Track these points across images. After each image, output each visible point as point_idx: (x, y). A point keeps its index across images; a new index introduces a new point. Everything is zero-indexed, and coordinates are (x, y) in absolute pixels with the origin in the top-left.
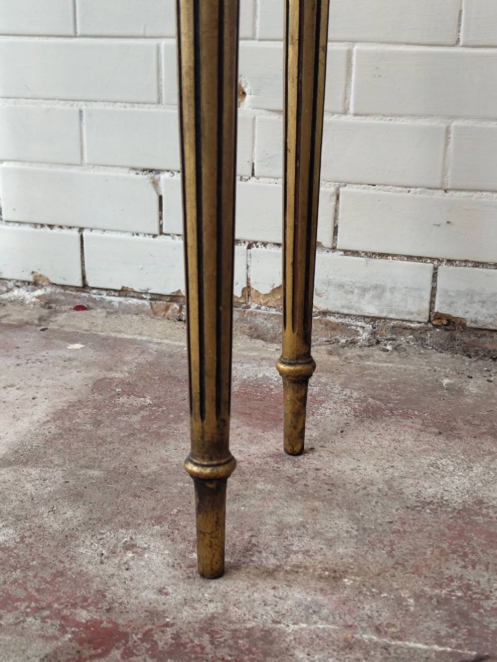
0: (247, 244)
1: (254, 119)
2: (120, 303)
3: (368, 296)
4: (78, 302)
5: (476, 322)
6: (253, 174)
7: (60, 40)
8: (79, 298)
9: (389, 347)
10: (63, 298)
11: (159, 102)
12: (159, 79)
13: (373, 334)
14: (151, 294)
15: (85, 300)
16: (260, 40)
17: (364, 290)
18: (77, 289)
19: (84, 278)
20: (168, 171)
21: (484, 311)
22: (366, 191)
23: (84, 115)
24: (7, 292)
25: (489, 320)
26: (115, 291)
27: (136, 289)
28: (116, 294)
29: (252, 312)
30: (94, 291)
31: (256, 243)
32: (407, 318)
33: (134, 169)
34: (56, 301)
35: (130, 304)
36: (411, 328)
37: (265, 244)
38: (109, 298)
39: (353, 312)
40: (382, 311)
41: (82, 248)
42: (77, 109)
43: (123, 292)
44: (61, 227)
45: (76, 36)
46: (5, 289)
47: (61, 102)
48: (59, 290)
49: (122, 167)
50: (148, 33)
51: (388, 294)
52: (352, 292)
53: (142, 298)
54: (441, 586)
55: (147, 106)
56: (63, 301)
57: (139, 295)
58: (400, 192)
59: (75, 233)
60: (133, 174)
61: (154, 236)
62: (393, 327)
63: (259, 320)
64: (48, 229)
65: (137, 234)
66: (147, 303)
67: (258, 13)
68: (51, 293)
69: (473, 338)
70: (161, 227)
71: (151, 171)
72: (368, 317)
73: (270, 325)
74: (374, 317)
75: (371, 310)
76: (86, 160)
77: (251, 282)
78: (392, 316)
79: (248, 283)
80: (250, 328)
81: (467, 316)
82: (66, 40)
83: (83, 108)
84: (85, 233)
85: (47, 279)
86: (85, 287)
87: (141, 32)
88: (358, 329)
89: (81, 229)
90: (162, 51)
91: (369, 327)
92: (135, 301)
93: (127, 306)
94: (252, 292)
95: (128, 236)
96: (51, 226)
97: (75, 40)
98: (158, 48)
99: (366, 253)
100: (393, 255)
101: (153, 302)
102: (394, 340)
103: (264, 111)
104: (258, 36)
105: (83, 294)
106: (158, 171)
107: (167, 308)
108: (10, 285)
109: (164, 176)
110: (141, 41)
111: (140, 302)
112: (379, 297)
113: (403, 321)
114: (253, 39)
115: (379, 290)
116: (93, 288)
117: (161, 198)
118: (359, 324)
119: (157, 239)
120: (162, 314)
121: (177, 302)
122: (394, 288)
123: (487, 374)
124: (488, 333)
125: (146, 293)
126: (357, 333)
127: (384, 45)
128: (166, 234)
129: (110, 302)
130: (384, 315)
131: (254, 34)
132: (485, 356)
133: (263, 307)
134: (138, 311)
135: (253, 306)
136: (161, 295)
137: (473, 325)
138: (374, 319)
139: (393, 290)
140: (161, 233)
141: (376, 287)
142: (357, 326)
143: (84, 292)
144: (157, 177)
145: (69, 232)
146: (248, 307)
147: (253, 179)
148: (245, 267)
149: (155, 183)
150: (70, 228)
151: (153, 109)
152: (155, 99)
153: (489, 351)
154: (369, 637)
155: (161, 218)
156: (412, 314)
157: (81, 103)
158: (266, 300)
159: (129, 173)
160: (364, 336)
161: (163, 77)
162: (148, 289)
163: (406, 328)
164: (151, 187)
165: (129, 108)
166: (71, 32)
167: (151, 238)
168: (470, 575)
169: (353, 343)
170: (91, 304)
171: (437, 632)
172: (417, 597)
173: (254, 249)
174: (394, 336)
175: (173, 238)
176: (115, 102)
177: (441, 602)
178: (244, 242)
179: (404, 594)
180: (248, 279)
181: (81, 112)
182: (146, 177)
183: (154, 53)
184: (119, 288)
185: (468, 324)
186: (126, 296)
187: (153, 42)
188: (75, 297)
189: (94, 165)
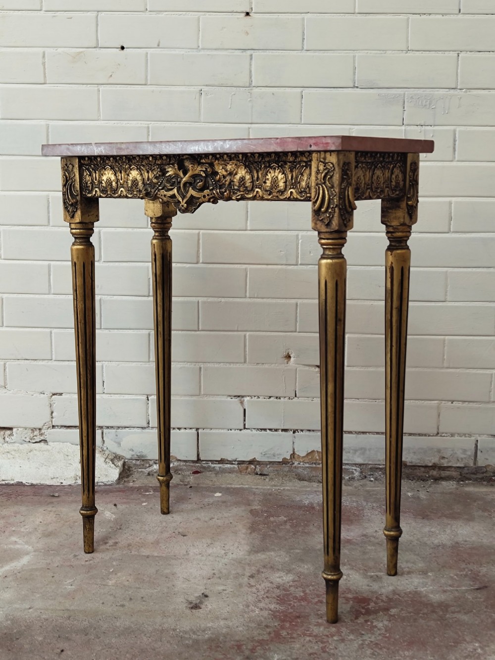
0: (293, 431)
1: (296, 369)
2: (220, 467)
3: (358, 453)
4: (194, 469)
5: (411, 463)
6: (296, 396)
7: (189, 332)
8: (195, 467)
9: (372, 479)
10: (185, 467)
11: (245, 362)
12: (245, 351)
13: (361, 472)
14: (238, 461)
15: (199, 467)
16: (299, 332)
17: (355, 451)
18: (193, 462)
19: (198, 455)
20: (249, 396)
21: (415, 457)
22: (354, 402)
23: (202, 370)
24: (149, 467)
25: (418, 461)
26: (216, 461)
27: (229, 459)
28: (217, 463)
29: (295, 466)
30: (204, 462)
31: (297, 430)
32: (378, 463)
33: (230, 396)
34: (181, 470)
35: (226, 468)
36: (380, 468)
37: (302, 431)
38: (213, 465)
39: (350, 462)
40: (365, 461)
41: (198, 439)
42: (199, 367)
43: (222, 461)
44: (185, 429)
45: (198, 330)
46: (148, 465)
47: (188, 364)
48: (182, 463)
49: (223, 395)
50: (239, 330)
51: (368, 452)
52: (349, 452)
53: (233, 464)
54: (462, 571)
55: (238, 364)
56: (185, 469)
57: (230, 462)
58: (372, 402)
59: (194, 431)
60: (229, 399)
61: (241, 430)
62: (371, 468)
63: (300, 470)
64: (178, 430)
65: (231, 430)
66: (236, 466)
67: (298, 320)
68: (178, 466)
69: (410, 470)
70: (245, 425)
71: (239, 396)
72: (358, 464)
73: (306, 473)
74: (360, 464)
75: (359, 460)
76: (202, 393)
77: (295, 450)
78: (370, 463)
79: (294, 451)
80: (296, 475)
81: (407, 460)
82: (193, 332)
83: (202, 366)
84: (200, 431)
85: (176, 458)
86: (199, 460)
87: (236, 329)
88: (353, 471)
89: (197, 429)
90: (247, 337)
91: (358, 469)
92: (229, 466)
93: (224, 469)
94: (296, 456)
95: (225, 431)
96: (179, 429)
97: (198, 332)
98: (245, 336)
99: (356, 432)
100: (369, 433)
101: (239, 466)
102: (372, 475)
103: (301, 366)
104: (298, 331)
105: (197, 465)
106: (243, 397)
107: (247, 468)
108: (151, 463)
109: (246, 399)
110: (235, 333)
111: (232, 466)
112: (363, 454)
113: (376, 465)
114: (295, 332)
115: (363, 450)
116: (203, 461)
117: (245, 410)
118: (353, 468)
119: (242, 431)
120: (245, 472)
121: (252, 464)
122: (371, 449)
123: (424, 488)
124: (417, 468)
125: (235, 461)
126: (353, 473)
127: (361, 334)
128: (247, 429)
129: (214, 467)
130: (366, 462)
131: (296, 329)
132: (418, 479)
133: (302, 463)
134: (231, 471)
135: (296, 464)
136: (244, 461)
137: (411, 464)
138: (360, 465)
139: (370, 449)
140: (245, 428)
141: (361, 449)
142: (352, 469)
143: (197, 463)
144: (242, 399)
145: (190, 431)
146: (294, 464)
147: (296, 398)
148: (292, 443)
149: (242, 403)
150: (191, 428)
151: (241, 366)
152: (243, 361)
153: (419, 477)
154: (449, 588)
155: (245, 420)
156: (380, 461)
157: (200, 364)
158: (303, 460)
159: (227, 398)
160: (357, 474)
161: (247, 350)
162: (236, 459)
163: (377, 468)
164: (240, 405)
165: (228, 365)
166: (196, 329)
167: (239, 431)
168: (470, 566)
169: (353, 478)
170: (202, 470)
171: (470, 584)
172: (457, 575)
173: (297, 433)
174: (372, 473)
175: (251, 431)
176: (220, 363)
177: (466, 576)
178: (291, 430)
179: (452, 575)
180: (294, 449)
181: (200, 368)
182: (236, 400)
183: (243, 339)
184: (220, 459)
185: (408, 464)
186: (222, 463)
187: (243, 333)
188: (192, 466)
189: (207, 395)
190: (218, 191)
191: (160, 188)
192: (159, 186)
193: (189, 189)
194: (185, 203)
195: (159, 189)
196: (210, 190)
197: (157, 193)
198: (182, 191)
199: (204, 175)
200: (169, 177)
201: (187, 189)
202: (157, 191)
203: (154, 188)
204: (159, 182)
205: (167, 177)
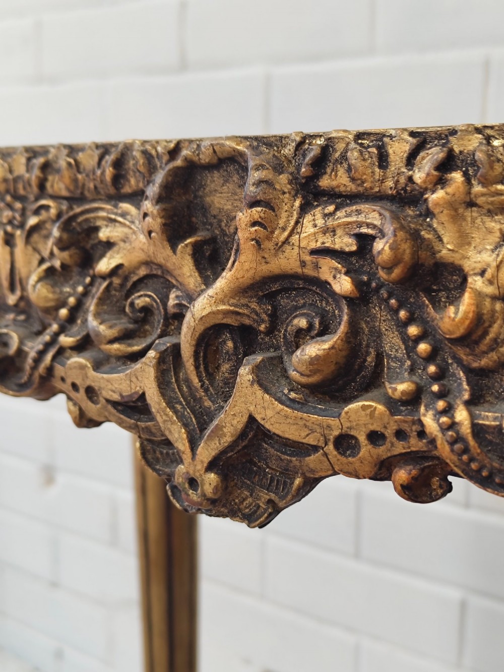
190: (461, 415)
191: (66, 340)
192: (62, 330)
193: (234, 372)
194: (212, 466)
195: (61, 351)
196: (393, 405)
197: (50, 370)
198: (188, 381)
199: (343, 285)
200: (116, 281)
201: (225, 367)
202: (49, 357)
203: (39, 333)
204: (63, 304)
205: (104, 277)
